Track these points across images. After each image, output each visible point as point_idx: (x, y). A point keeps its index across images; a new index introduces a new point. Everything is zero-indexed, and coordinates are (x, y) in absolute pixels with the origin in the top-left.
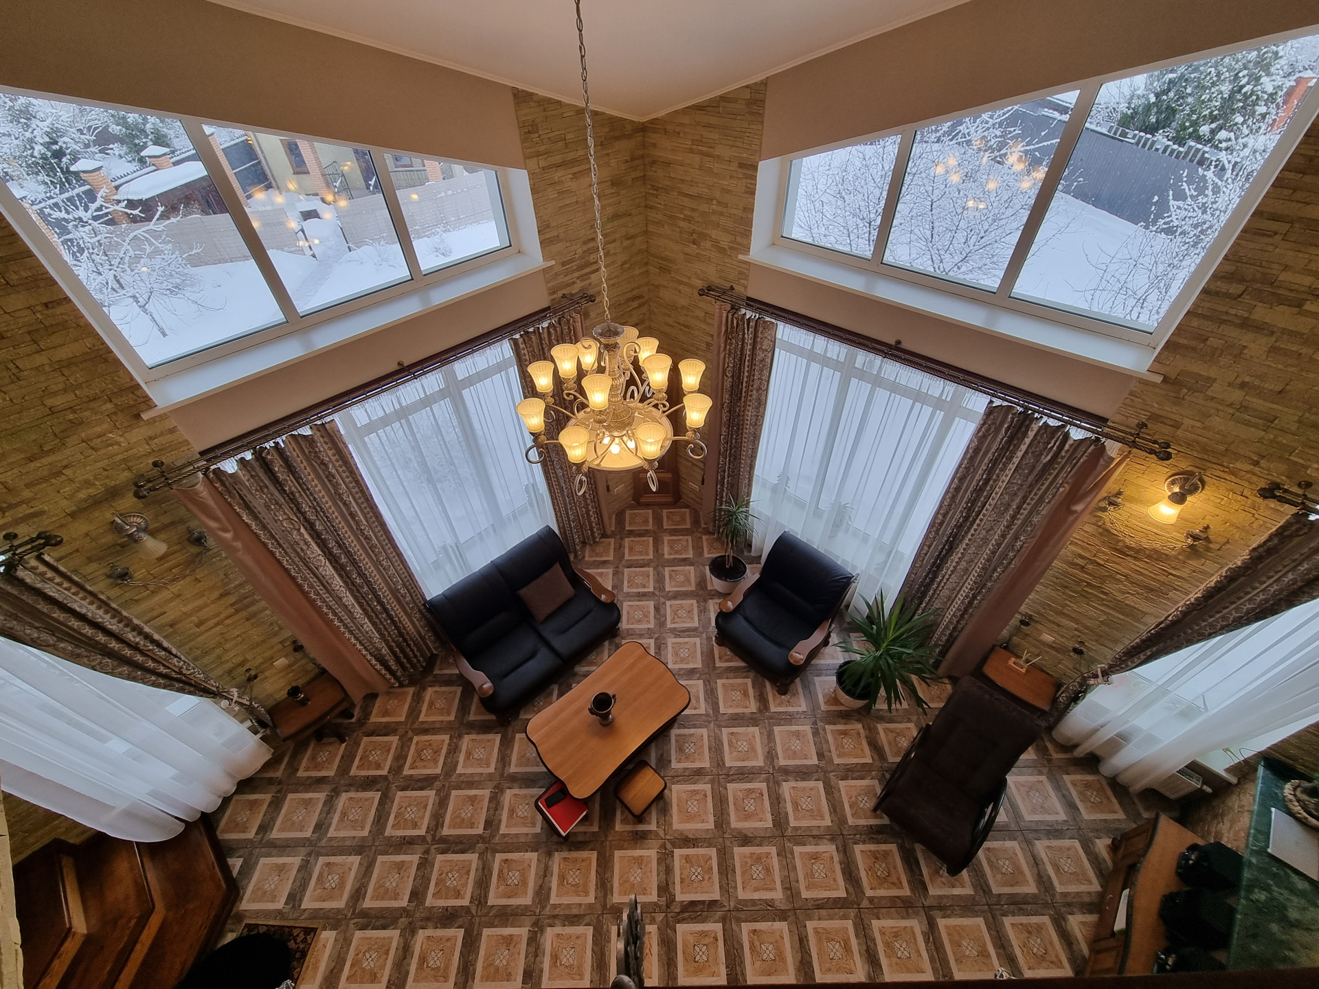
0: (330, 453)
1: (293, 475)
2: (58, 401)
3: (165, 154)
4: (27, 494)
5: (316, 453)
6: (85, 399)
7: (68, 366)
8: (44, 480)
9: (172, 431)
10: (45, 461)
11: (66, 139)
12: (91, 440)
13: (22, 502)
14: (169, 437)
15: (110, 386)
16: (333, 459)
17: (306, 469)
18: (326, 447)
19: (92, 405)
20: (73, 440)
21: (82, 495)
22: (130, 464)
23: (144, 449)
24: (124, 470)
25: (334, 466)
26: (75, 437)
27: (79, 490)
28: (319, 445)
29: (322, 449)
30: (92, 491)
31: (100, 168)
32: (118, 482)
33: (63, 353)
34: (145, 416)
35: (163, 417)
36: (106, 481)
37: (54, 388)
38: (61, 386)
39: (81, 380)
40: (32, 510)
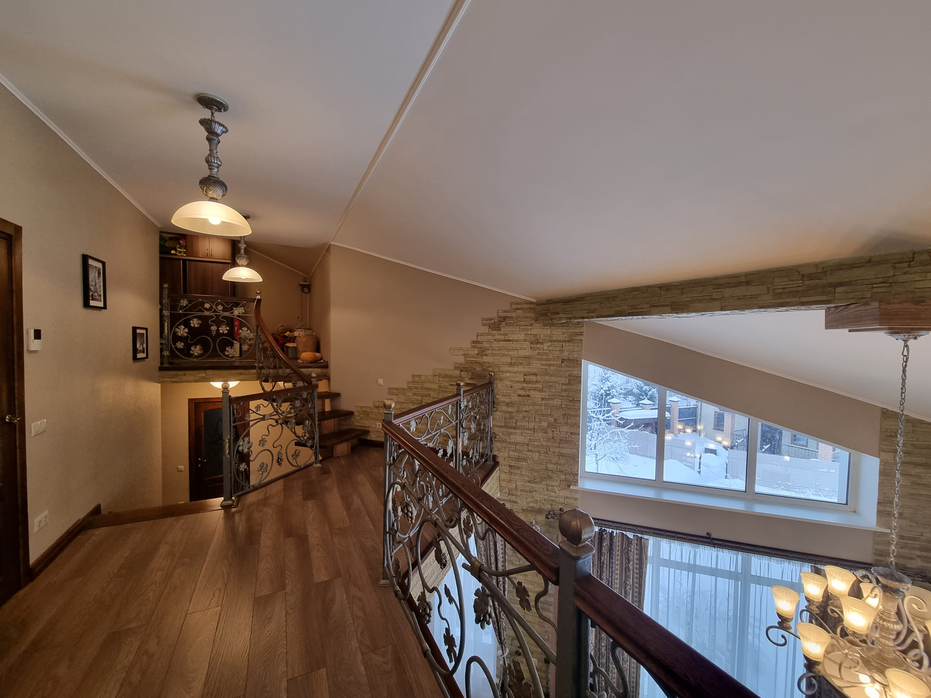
0: (636, 556)
1: (610, 554)
2: (550, 466)
3: (651, 404)
4: (519, 493)
5: (628, 550)
6: (558, 470)
7: (562, 456)
8: (527, 492)
9: (576, 499)
10: (532, 485)
11: (614, 390)
12: (549, 486)
13: (516, 495)
14: (573, 501)
15: (569, 470)
16: (635, 561)
17: (618, 556)
18: (635, 551)
19: (559, 473)
20: (544, 483)
21: (531, 505)
22: (553, 503)
23: (561, 500)
24: (549, 504)
25: (633, 565)
26: (545, 482)
27: (532, 502)
28: (632, 547)
29: (632, 550)
30: (535, 505)
31: (620, 403)
32: (544, 508)
33: (564, 451)
34: (571, 487)
35: (577, 491)
36: (542, 505)
37: (553, 461)
38: (556, 462)
39: (562, 463)
40: (516, 500)
